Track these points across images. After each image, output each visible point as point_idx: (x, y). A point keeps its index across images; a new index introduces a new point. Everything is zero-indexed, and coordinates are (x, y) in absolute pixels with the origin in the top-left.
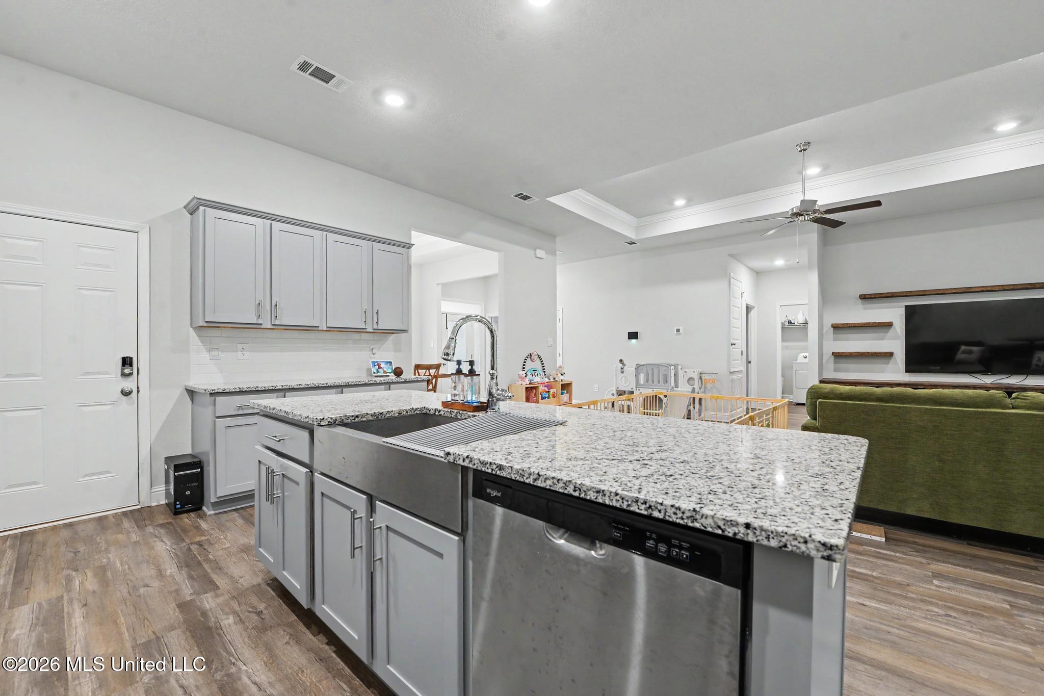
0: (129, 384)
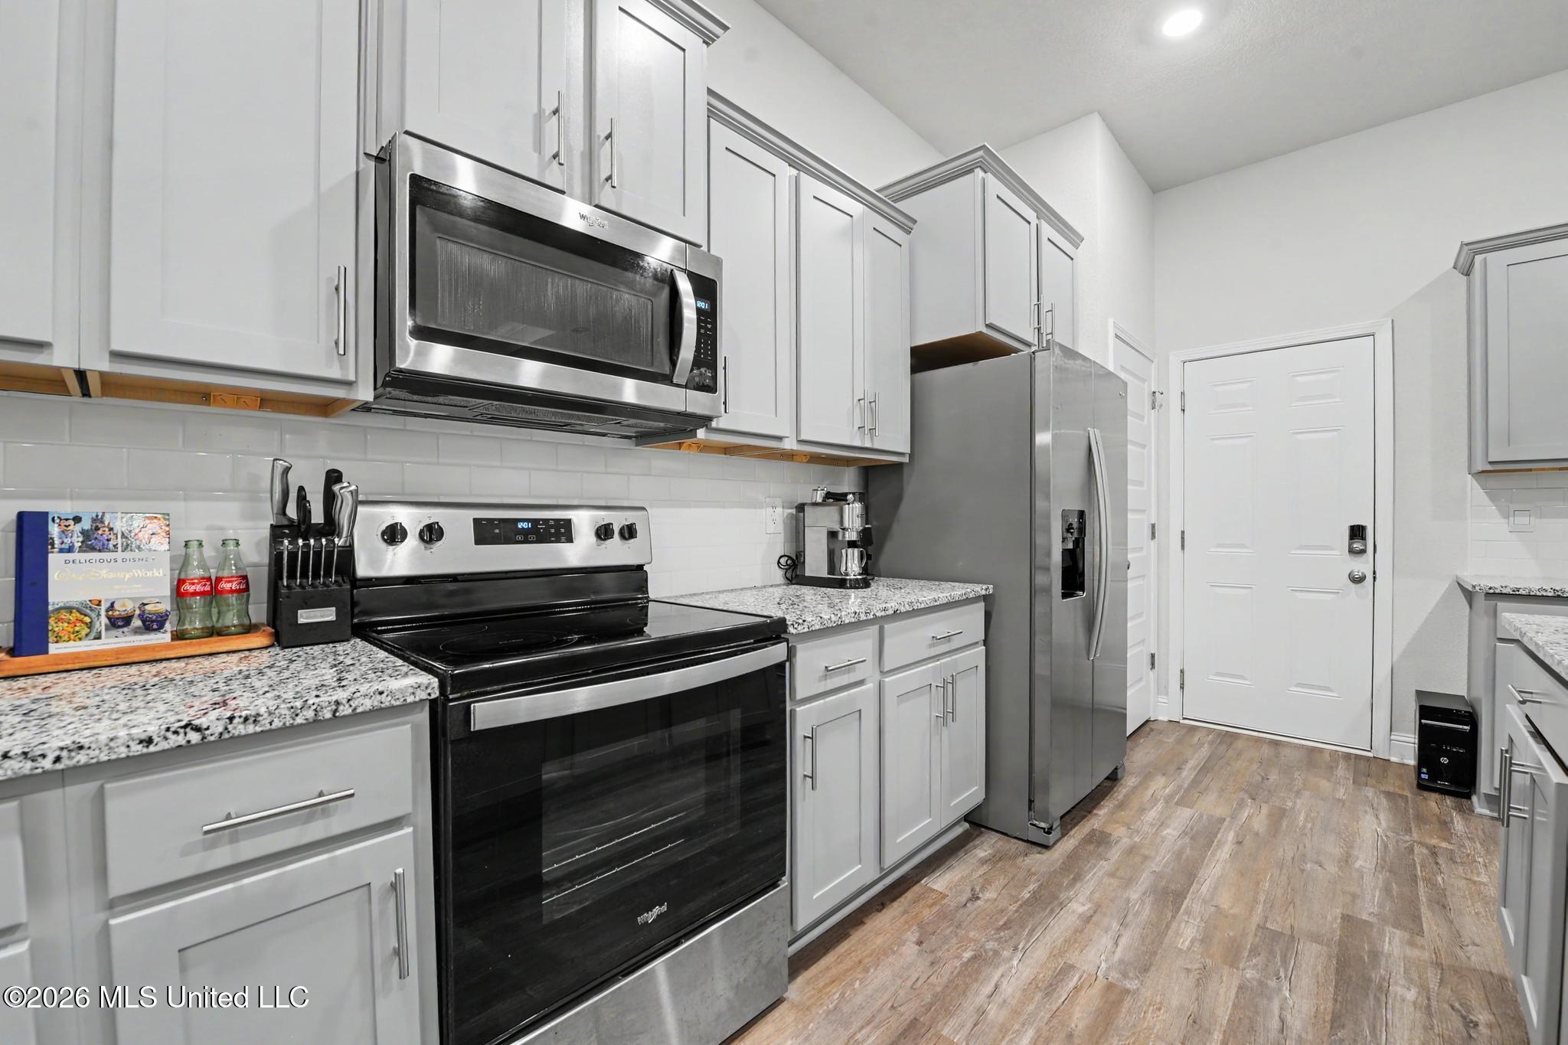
0: (1362, 566)
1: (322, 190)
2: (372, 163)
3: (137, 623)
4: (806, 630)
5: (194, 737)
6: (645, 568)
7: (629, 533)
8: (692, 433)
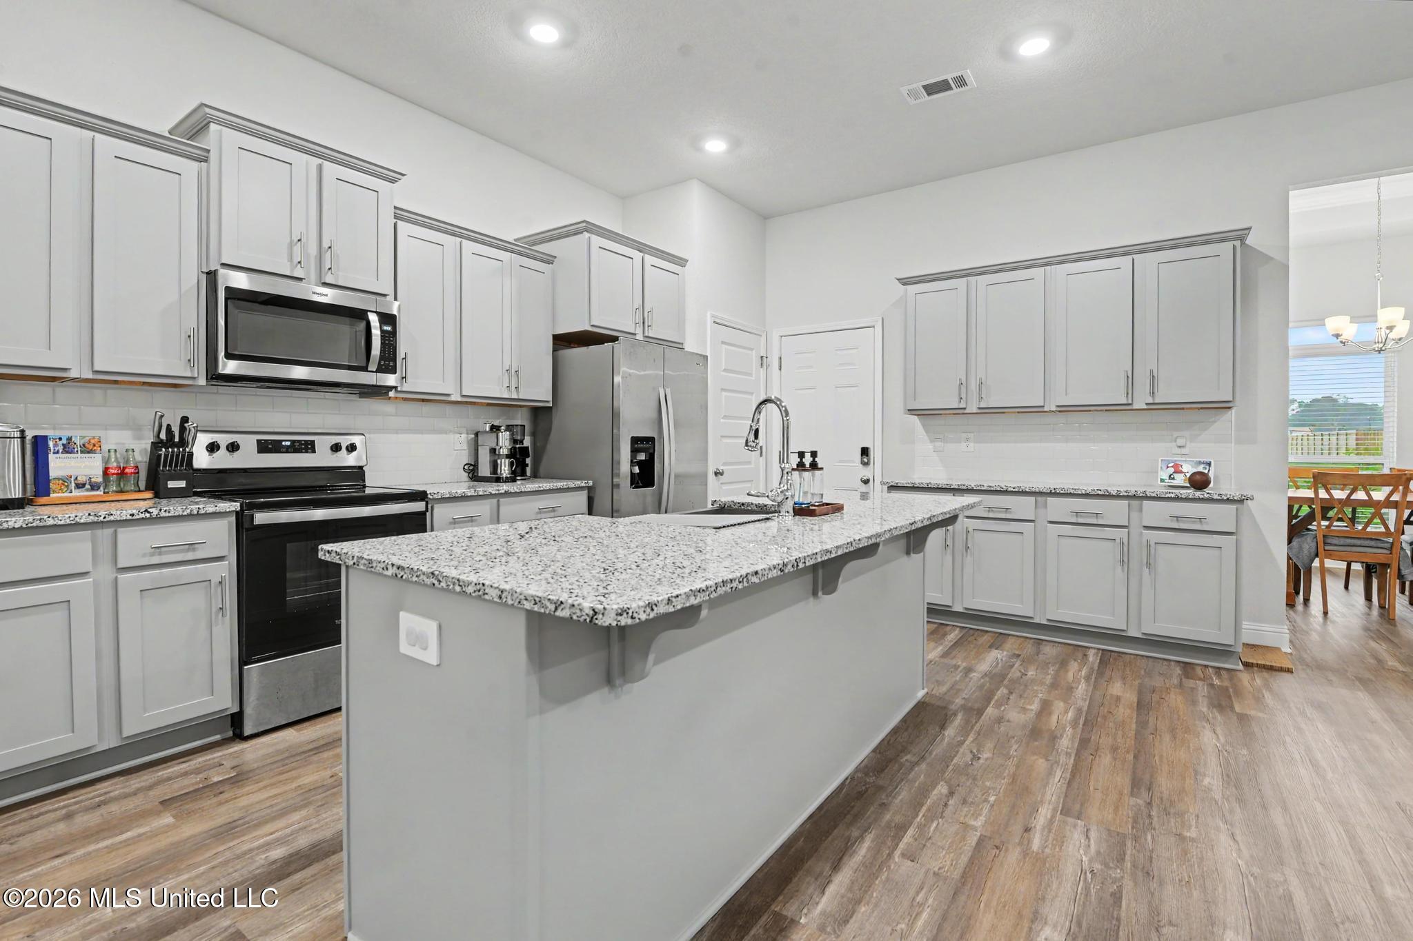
0: (866, 473)
1: (183, 291)
2: (205, 275)
3: (88, 486)
4: (440, 497)
5: (148, 515)
6: (364, 468)
7: (351, 448)
8: (387, 393)
